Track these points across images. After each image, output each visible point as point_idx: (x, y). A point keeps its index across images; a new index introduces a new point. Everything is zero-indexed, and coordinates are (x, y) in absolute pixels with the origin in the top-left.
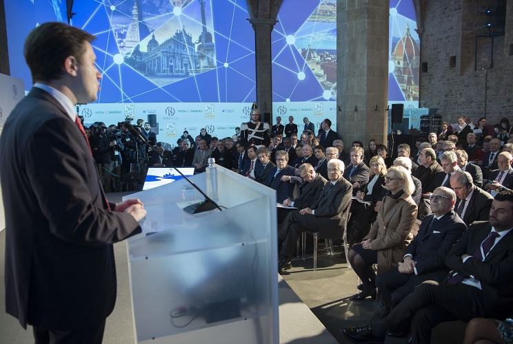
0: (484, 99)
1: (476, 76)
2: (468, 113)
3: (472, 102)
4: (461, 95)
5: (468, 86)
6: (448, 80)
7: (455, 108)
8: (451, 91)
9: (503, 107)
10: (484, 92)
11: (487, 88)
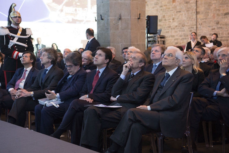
0: (194, 23)
1: (187, 3)
2: (181, 36)
3: (183, 26)
4: (173, 19)
5: (180, 12)
6: (161, 7)
7: (168, 32)
8: (164, 17)
9: (212, 29)
10: (195, 17)
11: (197, 13)
